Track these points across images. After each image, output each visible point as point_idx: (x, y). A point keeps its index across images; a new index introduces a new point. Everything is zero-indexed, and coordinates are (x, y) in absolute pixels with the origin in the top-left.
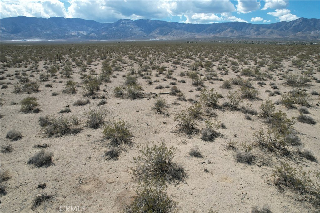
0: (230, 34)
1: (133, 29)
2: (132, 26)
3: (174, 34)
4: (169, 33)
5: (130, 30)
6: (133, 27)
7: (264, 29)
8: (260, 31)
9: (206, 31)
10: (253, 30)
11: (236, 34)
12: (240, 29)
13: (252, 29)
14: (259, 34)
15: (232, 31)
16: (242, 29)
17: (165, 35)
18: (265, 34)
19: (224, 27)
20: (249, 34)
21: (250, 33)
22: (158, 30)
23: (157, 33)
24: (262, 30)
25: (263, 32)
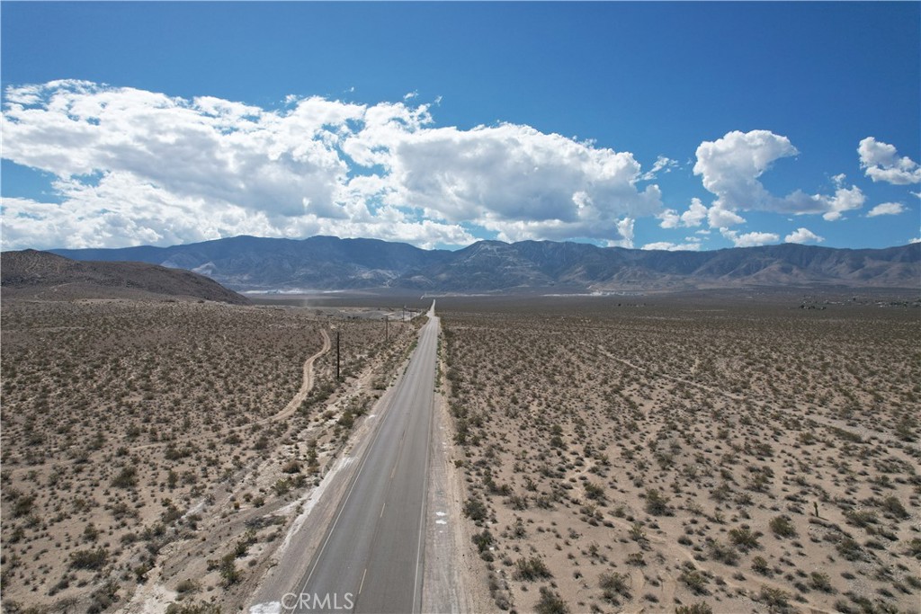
0: (784, 278)
1: (515, 265)
2: (511, 259)
3: (629, 277)
4: (615, 276)
5: (509, 267)
6: (515, 260)
7: (877, 264)
8: (866, 267)
9: (710, 270)
10: (844, 264)
11: (802, 278)
12: (804, 262)
13: (841, 263)
14: (866, 277)
15: (785, 270)
16: (808, 263)
17: (603, 280)
18: (887, 275)
19: (758, 259)
20: (837, 276)
21: (837, 273)
22: (580, 268)
23: (580, 277)
24: (870, 264)
25: (878, 272)
